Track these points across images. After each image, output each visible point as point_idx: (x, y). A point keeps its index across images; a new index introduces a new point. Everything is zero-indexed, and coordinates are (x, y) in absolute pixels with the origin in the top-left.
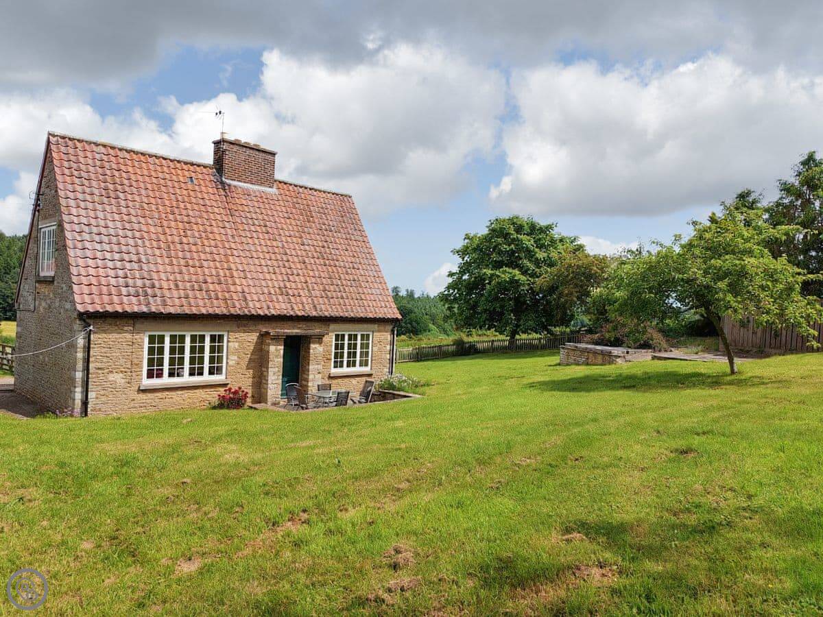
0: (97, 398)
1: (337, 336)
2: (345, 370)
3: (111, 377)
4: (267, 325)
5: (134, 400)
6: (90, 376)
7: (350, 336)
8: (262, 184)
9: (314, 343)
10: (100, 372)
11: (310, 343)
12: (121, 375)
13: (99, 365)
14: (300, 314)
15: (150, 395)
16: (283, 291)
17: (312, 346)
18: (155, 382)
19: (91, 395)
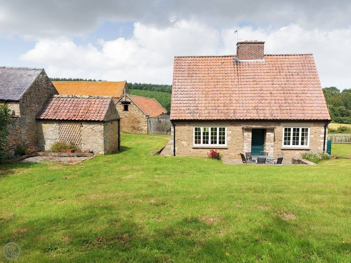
0: (178, 149)
1: (286, 130)
2: (291, 146)
3: (183, 142)
4: (245, 124)
5: (190, 151)
6: (176, 142)
7: (294, 130)
8: (257, 58)
9: (269, 132)
10: (179, 140)
11: (266, 133)
12: (186, 142)
13: (178, 138)
14: (262, 119)
15: (196, 150)
16: (256, 108)
17: (267, 133)
18: (198, 145)
19: (176, 148)
